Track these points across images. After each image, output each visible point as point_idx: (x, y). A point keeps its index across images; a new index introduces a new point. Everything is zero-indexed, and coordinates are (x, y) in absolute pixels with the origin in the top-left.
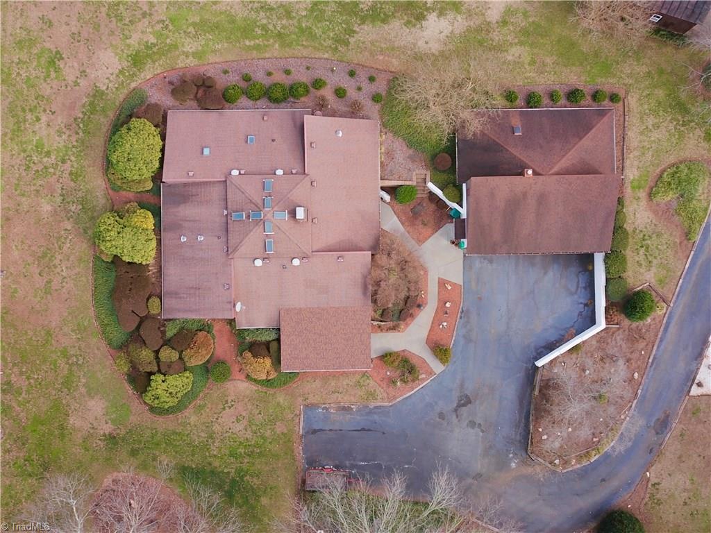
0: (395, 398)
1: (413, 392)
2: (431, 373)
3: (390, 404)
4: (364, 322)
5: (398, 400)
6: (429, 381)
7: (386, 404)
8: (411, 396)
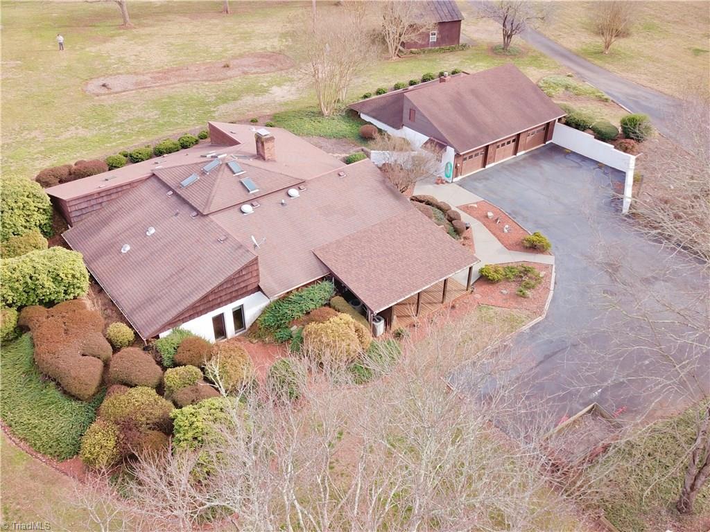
0: (541, 308)
1: (551, 293)
2: (547, 267)
3: (544, 316)
4: (423, 223)
5: (547, 307)
6: (554, 274)
7: (539, 319)
8: (554, 296)
